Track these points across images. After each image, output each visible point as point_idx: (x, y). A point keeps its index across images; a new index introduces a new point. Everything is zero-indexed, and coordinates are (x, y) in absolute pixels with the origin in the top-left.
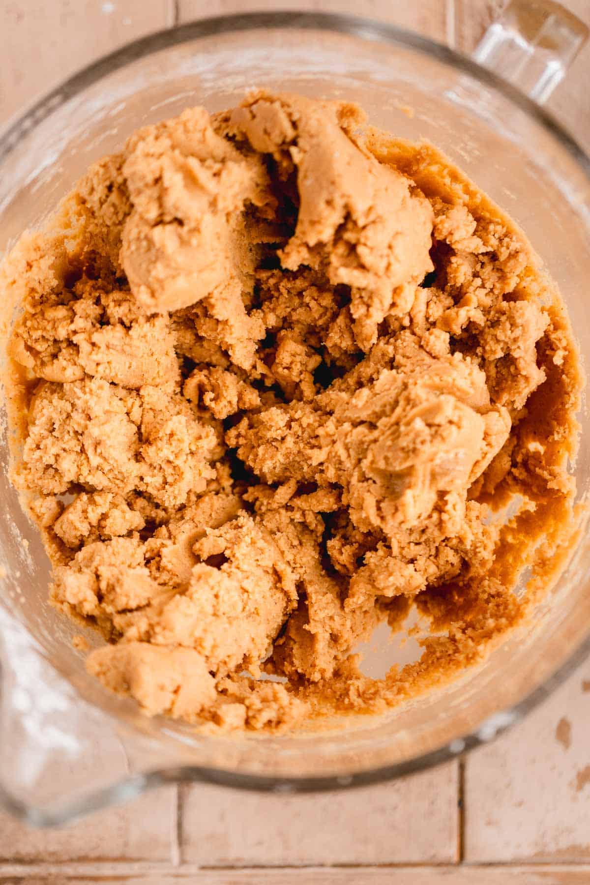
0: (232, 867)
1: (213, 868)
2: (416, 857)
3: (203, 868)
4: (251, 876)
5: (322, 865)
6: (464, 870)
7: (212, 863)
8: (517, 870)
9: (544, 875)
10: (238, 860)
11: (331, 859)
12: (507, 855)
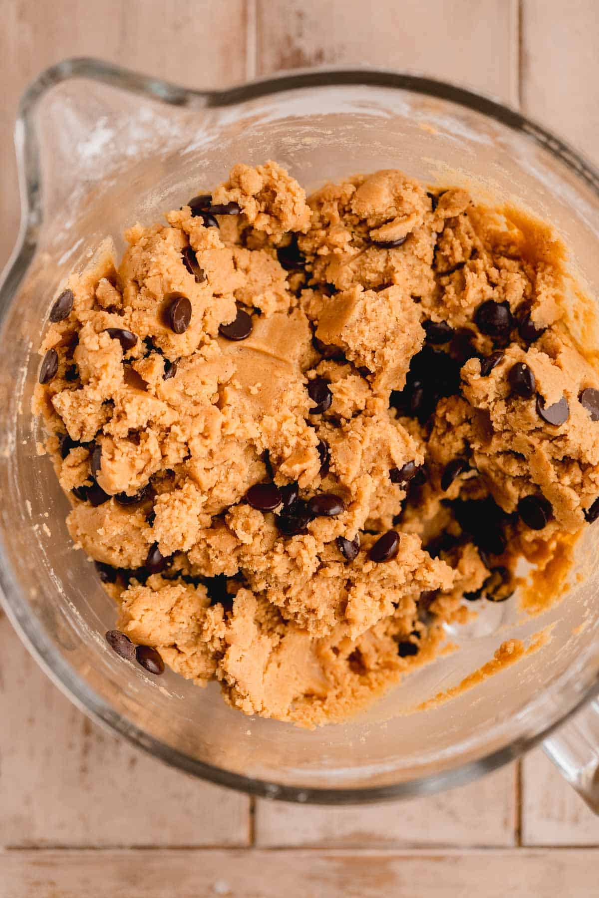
0: (36, 848)
1: (19, 848)
2: (209, 840)
3: (10, 848)
4: (53, 857)
5: (121, 847)
6: (256, 854)
7: (18, 842)
8: (305, 854)
9: (330, 859)
10: (42, 841)
11: (129, 840)
12: (295, 839)
